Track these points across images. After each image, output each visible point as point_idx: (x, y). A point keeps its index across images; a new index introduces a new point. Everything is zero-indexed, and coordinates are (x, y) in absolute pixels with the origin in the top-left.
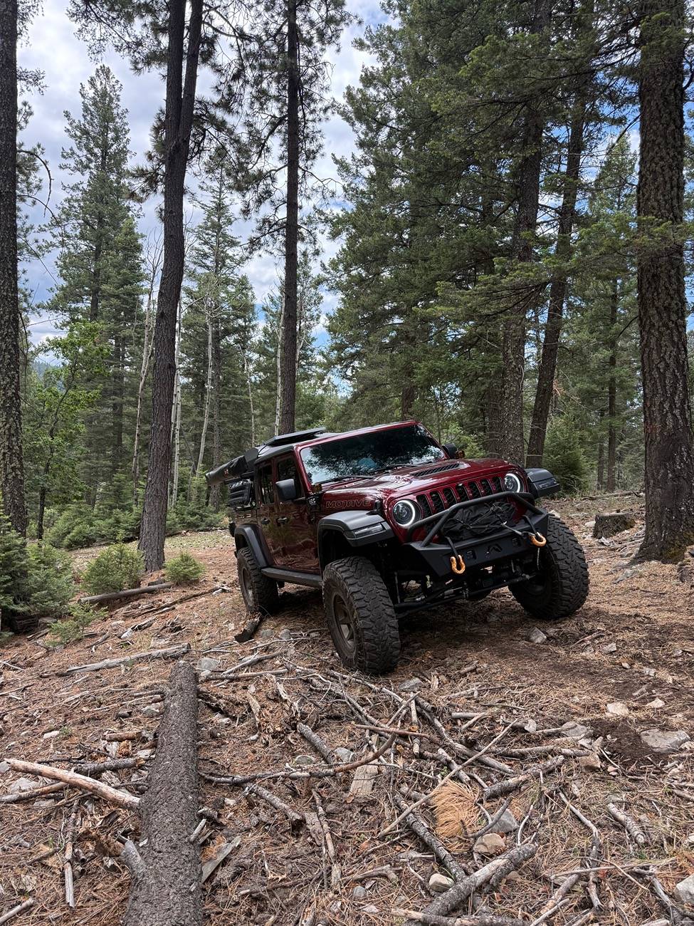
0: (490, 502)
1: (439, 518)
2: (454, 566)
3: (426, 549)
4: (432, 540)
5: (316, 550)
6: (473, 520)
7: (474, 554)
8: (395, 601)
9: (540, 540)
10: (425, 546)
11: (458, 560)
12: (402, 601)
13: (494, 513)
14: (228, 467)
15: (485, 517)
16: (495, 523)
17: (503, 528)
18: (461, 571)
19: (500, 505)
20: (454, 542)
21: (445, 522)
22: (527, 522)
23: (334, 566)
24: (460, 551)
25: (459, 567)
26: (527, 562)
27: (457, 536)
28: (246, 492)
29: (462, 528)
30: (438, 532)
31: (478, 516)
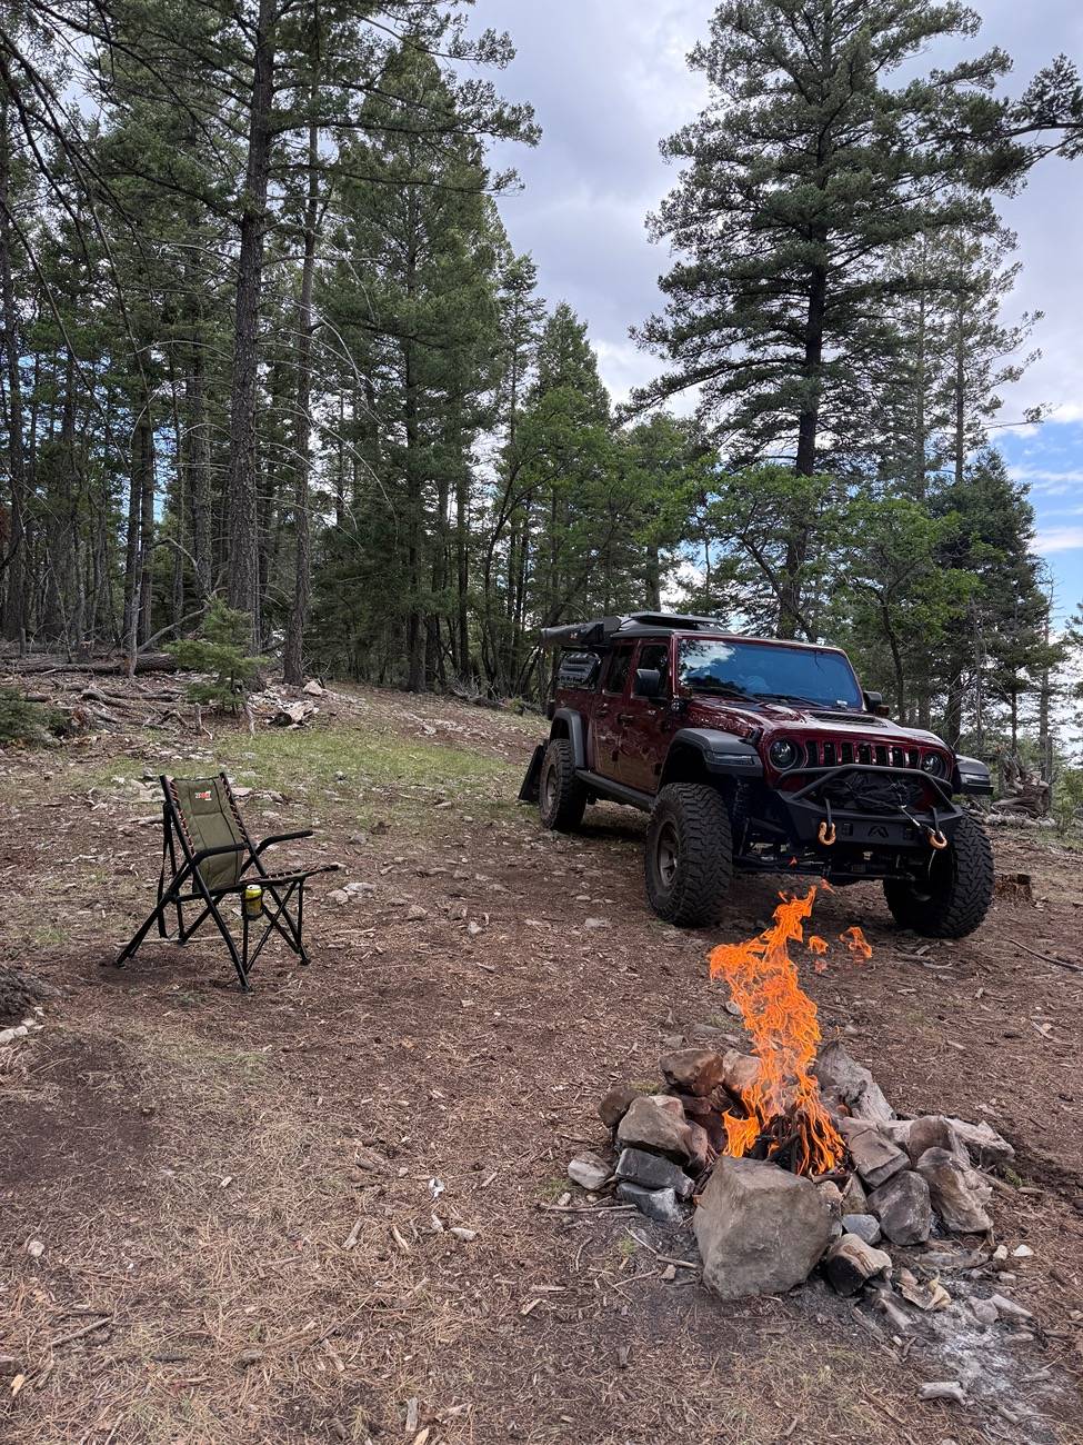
0: (896, 776)
1: (824, 773)
2: (822, 833)
3: (795, 802)
4: (807, 796)
5: (658, 766)
6: (865, 789)
7: (851, 828)
8: (735, 852)
9: (941, 841)
10: (795, 799)
11: (829, 829)
12: (744, 854)
13: (894, 790)
14: (578, 631)
15: (882, 791)
16: (891, 802)
17: (898, 812)
18: (828, 843)
19: (906, 784)
20: (832, 807)
21: (830, 780)
22: (932, 815)
23: (675, 788)
24: (835, 819)
25: (828, 837)
26: (915, 863)
27: (839, 802)
28: (589, 668)
29: (848, 794)
30: (817, 789)
31: (876, 788)
